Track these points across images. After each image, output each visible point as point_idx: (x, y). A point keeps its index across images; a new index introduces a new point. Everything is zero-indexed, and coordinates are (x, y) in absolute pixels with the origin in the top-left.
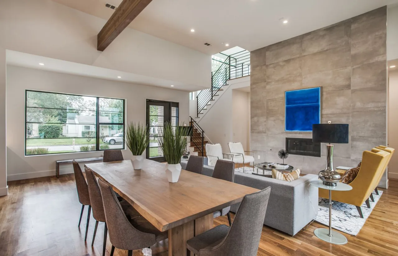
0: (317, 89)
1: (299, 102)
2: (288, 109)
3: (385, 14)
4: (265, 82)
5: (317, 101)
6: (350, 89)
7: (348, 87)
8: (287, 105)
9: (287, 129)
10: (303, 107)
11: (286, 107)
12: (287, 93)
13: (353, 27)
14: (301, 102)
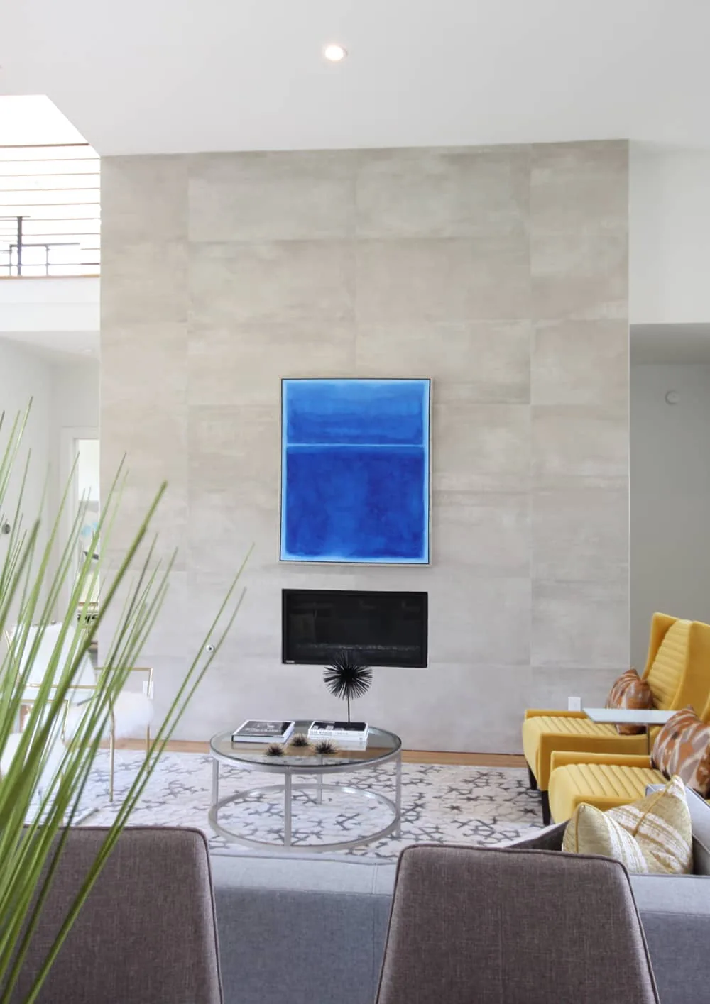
0: (413, 385)
1: (344, 431)
2: (293, 460)
3: (625, 166)
4: (185, 320)
5: (418, 436)
6: (528, 403)
7: (523, 393)
8: (290, 439)
9: (291, 549)
10: (362, 456)
11: (288, 449)
12: (290, 388)
13: (540, 177)
14: (354, 432)
